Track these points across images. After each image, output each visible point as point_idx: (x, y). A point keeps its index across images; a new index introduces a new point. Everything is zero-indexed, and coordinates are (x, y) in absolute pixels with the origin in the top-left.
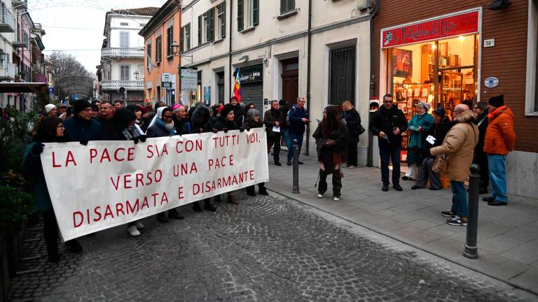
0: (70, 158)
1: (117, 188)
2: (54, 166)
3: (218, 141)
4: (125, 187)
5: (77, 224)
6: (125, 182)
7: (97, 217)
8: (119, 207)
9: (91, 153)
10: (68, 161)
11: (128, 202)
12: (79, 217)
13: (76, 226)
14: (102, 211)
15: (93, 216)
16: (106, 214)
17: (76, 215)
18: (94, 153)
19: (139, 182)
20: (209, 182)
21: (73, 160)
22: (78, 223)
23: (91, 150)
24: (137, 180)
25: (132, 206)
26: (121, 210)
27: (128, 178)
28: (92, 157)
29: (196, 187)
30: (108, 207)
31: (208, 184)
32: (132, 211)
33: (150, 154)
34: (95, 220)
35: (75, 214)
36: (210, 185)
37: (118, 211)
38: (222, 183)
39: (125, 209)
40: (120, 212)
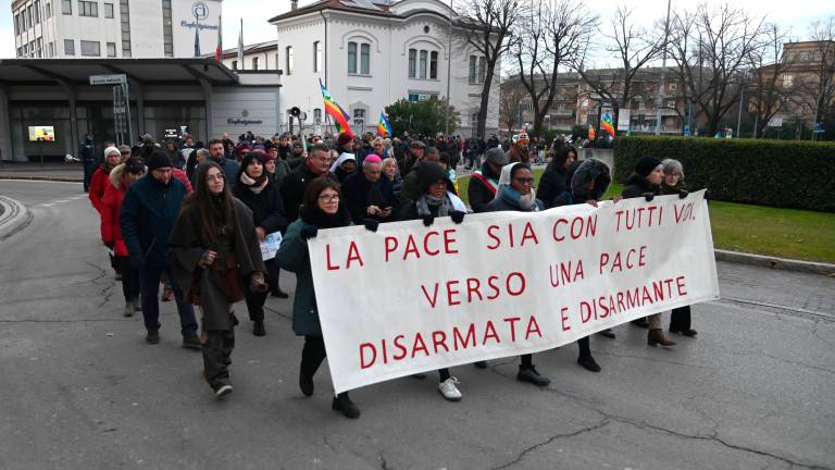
0: (353, 254)
1: (433, 305)
2: (330, 268)
3: (623, 216)
4: (451, 303)
5: (366, 364)
6: (450, 293)
7: (400, 353)
8: (439, 338)
9: (387, 245)
10: (350, 259)
11: (456, 330)
12: (368, 352)
13: (363, 367)
14: (409, 344)
15: (393, 351)
16: (415, 349)
17: (364, 349)
18: (392, 244)
19: (473, 293)
20: (603, 298)
21: (358, 257)
22: (367, 361)
23: (387, 239)
24: (470, 290)
25: (464, 336)
26: (442, 343)
27: (453, 287)
28: (388, 251)
29: (585, 306)
30: (419, 336)
31: (603, 302)
32: (465, 345)
33: (494, 243)
34: (396, 358)
35: (362, 346)
36: (606, 303)
37: (436, 344)
38: (625, 301)
39: (449, 342)
40: (440, 347)
